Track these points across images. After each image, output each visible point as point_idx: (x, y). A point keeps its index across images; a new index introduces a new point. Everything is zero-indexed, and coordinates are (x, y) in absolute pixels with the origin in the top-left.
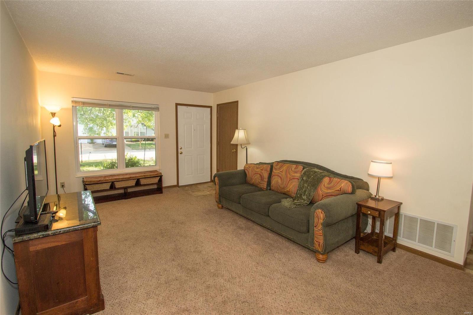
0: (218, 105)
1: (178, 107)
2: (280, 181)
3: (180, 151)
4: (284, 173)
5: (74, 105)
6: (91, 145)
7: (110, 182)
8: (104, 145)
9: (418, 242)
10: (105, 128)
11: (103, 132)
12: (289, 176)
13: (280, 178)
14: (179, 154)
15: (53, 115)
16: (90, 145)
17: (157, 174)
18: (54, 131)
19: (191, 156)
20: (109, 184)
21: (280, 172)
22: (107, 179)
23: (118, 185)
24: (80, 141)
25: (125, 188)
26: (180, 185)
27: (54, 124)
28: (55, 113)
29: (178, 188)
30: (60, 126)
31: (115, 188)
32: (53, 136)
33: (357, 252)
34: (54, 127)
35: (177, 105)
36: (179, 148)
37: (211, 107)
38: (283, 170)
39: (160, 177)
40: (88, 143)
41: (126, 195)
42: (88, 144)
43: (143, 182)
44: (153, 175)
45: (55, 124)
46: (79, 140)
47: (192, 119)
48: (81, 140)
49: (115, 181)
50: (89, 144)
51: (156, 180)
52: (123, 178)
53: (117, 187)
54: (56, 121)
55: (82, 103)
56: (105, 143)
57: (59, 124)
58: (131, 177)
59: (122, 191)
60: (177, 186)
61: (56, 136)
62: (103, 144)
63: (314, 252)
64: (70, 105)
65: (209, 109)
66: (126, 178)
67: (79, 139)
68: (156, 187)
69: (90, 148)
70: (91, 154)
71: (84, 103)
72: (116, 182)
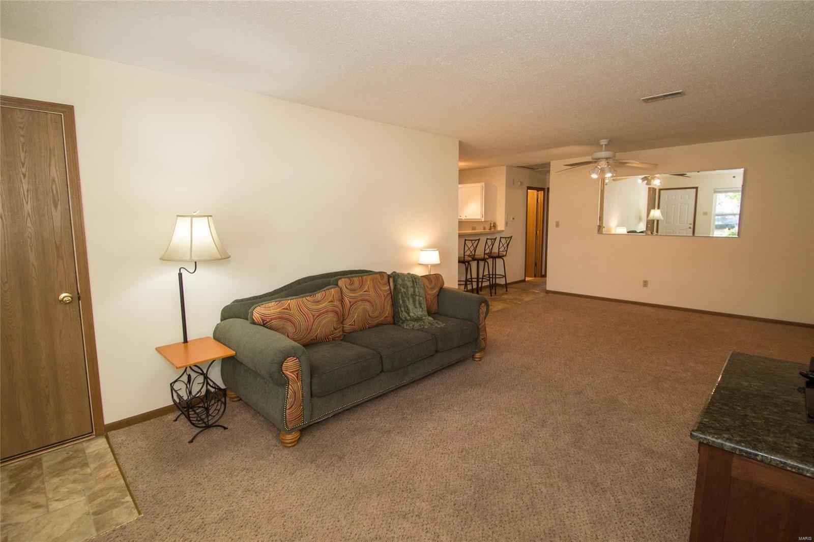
4: (372, 292)
12: (381, 293)
21: (364, 292)
38: (368, 288)
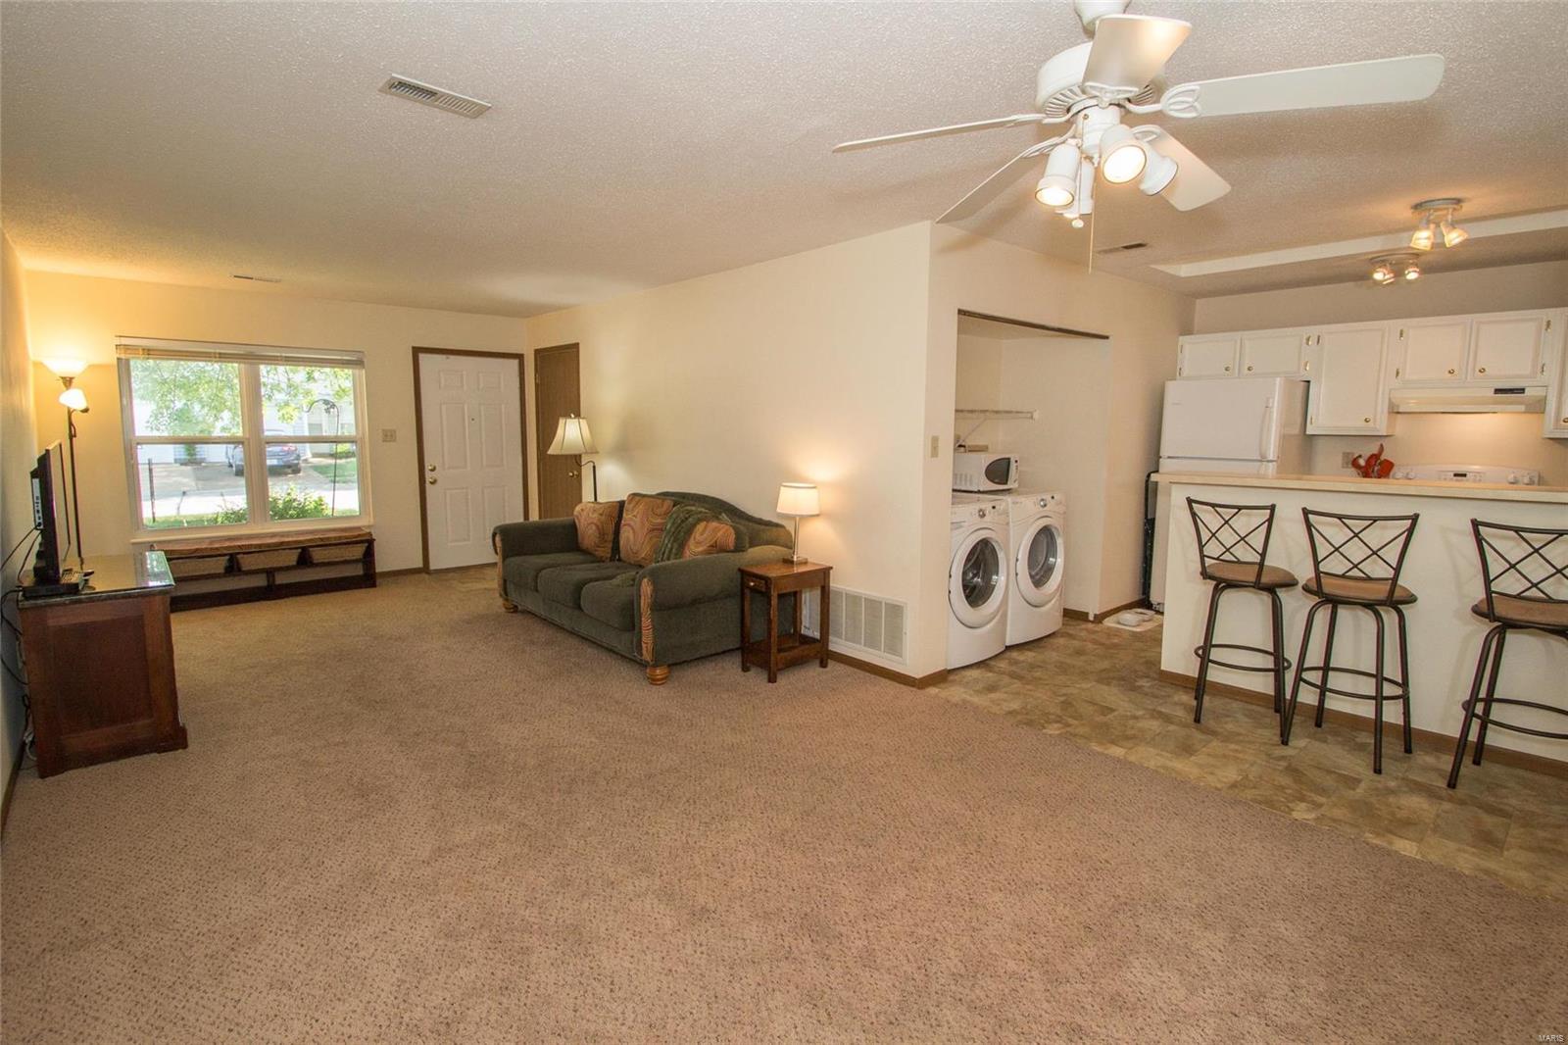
0: (537, 352)
1: (422, 357)
2: (631, 537)
3: (429, 476)
4: (639, 520)
5: (123, 356)
6: (189, 468)
7: (225, 555)
8: (234, 469)
9: (865, 645)
10: (226, 411)
11: (219, 424)
12: (646, 524)
13: (631, 531)
14: (428, 485)
15: (68, 382)
16: (183, 467)
17: (359, 535)
18: (71, 424)
19: (464, 490)
20: (223, 562)
21: (634, 515)
22: (217, 546)
23: (247, 563)
24: (144, 454)
25: (270, 572)
26: (433, 566)
27: (70, 406)
28: (71, 379)
29: (427, 576)
30: (86, 411)
31: (239, 570)
32: (68, 437)
33: (745, 669)
34: (70, 413)
35: (417, 351)
36: (428, 467)
37: (520, 357)
38: (638, 512)
39: (366, 545)
40: (176, 461)
41: (272, 592)
42: (178, 465)
43: (318, 555)
44: (346, 538)
45: (73, 406)
46: (139, 447)
47: (465, 388)
48: (144, 446)
49: (239, 553)
50: (182, 464)
51: (358, 552)
52: (260, 546)
53: (245, 568)
54: (75, 399)
55: (144, 350)
56: (238, 463)
57: (83, 406)
58: (282, 543)
59: (260, 581)
60: (425, 569)
61: (75, 436)
62: (231, 466)
63: (643, 665)
64: (110, 357)
65: (516, 362)
66: (269, 545)
67: (138, 444)
68: (361, 573)
69: (185, 480)
70: (185, 499)
71: (149, 350)
72: (241, 555)
